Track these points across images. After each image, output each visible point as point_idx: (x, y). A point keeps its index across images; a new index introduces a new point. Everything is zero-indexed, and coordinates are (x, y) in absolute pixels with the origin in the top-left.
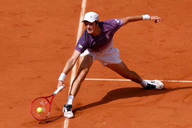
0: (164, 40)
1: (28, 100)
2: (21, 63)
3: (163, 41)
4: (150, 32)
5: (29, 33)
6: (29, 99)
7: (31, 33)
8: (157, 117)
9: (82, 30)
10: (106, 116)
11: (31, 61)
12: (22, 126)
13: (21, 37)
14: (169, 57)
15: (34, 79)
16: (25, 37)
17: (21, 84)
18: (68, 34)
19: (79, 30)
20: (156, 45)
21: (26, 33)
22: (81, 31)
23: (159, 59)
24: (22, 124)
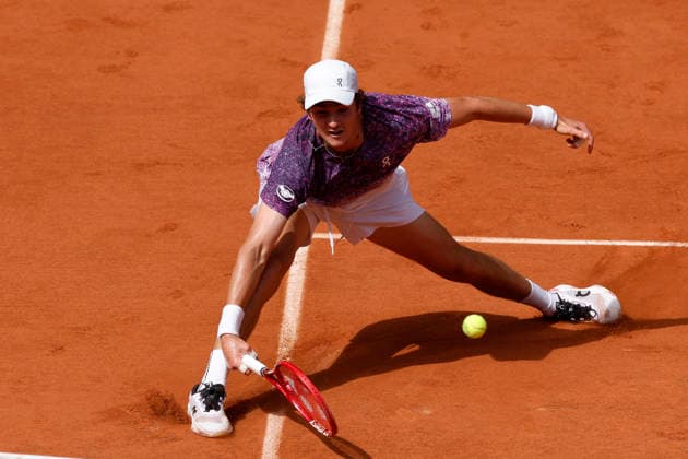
0: (662, 84)
1: (127, 320)
2: (97, 174)
3: (660, 86)
4: (608, 50)
5: (131, 54)
6: (129, 315)
7: (137, 54)
8: (633, 386)
9: (338, 42)
10: (434, 384)
11: (140, 167)
12: (104, 421)
13: (99, 70)
14: (682, 148)
15: (148, 236)
16: (113, 69)
17: (99, 257)
18: (284, 60)
19: (325, 43)
20: (633, 101)
21: (118, 53)
22: (337, 46)
23: (643, 156)
24: (101, 413)
